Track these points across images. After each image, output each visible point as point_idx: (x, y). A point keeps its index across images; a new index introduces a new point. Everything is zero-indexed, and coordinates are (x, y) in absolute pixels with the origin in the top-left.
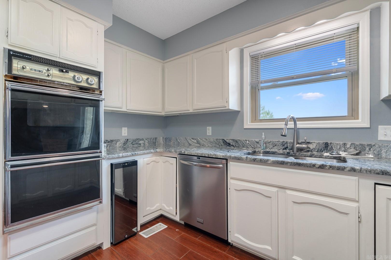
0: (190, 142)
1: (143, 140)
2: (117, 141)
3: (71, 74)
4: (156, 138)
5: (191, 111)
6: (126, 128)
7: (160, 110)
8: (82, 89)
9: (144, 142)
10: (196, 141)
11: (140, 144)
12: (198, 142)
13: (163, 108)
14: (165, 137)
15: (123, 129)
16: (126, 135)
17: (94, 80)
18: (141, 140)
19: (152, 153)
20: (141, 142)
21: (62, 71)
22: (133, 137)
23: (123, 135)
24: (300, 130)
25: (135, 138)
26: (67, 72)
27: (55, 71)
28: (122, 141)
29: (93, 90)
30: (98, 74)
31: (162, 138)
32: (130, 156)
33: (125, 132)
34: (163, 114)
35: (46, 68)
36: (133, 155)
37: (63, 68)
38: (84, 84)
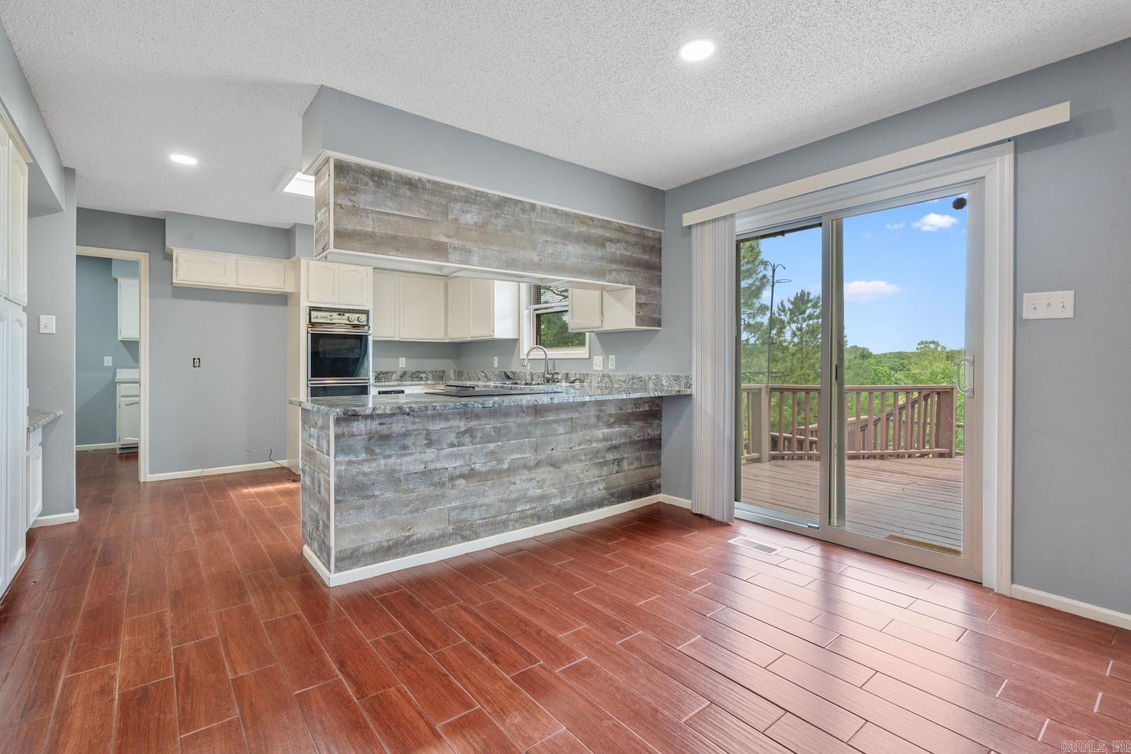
0: (479, 376)
1: (425, 372)
2: (393, 373)
3: (347, 315)
4: (444, 372)
5: (469, 339)
6: (404, 359)
7: (443, 337)
8: (355, 326)
9: (427, 375)
10: (483, 375)
11: (421, 378)
12: (486, 377)
13: (446, 334)
14: (457, 371)
15: (400, 359)
16: (404, 366)
17: (363, 317)
18: (422, 373)
19: (421, 385)
20: (422, 375)
21: (340, 315)
22: (412, 369)
23: (400, 366)
24: (556, 361)
25: (415, 370)
26: (343, 315)
27: (335, 315)
28: (399, 373)
29: (363, 326)
30: (367, 312)
31: (452, 372)
32: (396, 386)
33: (402, 363)
34: (447, 341)
35: (330, 314)
36: (399, 385)
37: (341, 312)
38: (356, 322)
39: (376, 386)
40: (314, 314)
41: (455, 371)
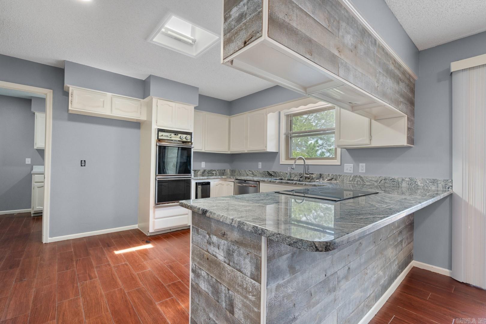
0: (248, 173)
1: (215, 171)
2: (199, 171)
4: (225, 170)
5: (246, 152)
6: (204, 163)
7: (227, 150)
8: (183, 142)
9: (216, 172)
10: (251, 173)
11: (213, 174)
12: (253, 174)
13: (229, 148)
14: (231, 170)
15: (202, 163)
16: (204, 167)
17: (189, 137)
18: (214, 171)
19: (219, 178)
20: (214, 172)
21: (176, 135)
22: (208, 169)
23: (202, 167)
25: (210, 169)
26: (178, 135)
27: (173, 135)
28: (202, 171)
29: (189, 142)
30: (190, 134)
31: (229, 170)
32: (206, 179)
33: (203, 165)
34: (229, 153)
35: (170, 134)
36: (208, 179)
37: (176, 133)
38: (184, 140)
39: (195, 179)
40: (160, 134)
41: (230, 170)
